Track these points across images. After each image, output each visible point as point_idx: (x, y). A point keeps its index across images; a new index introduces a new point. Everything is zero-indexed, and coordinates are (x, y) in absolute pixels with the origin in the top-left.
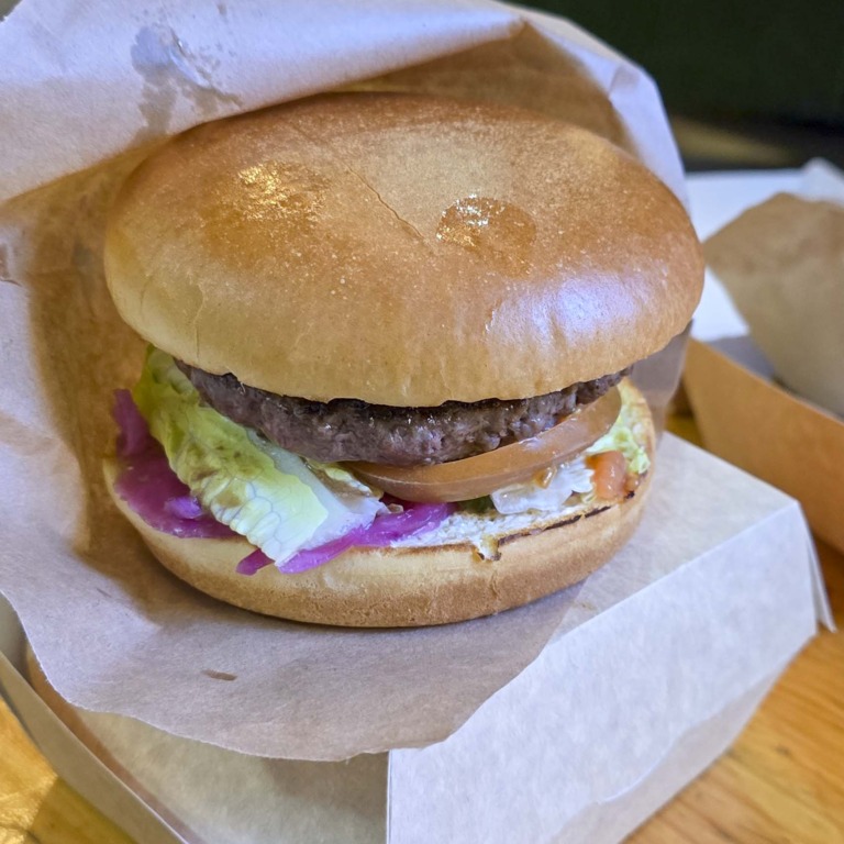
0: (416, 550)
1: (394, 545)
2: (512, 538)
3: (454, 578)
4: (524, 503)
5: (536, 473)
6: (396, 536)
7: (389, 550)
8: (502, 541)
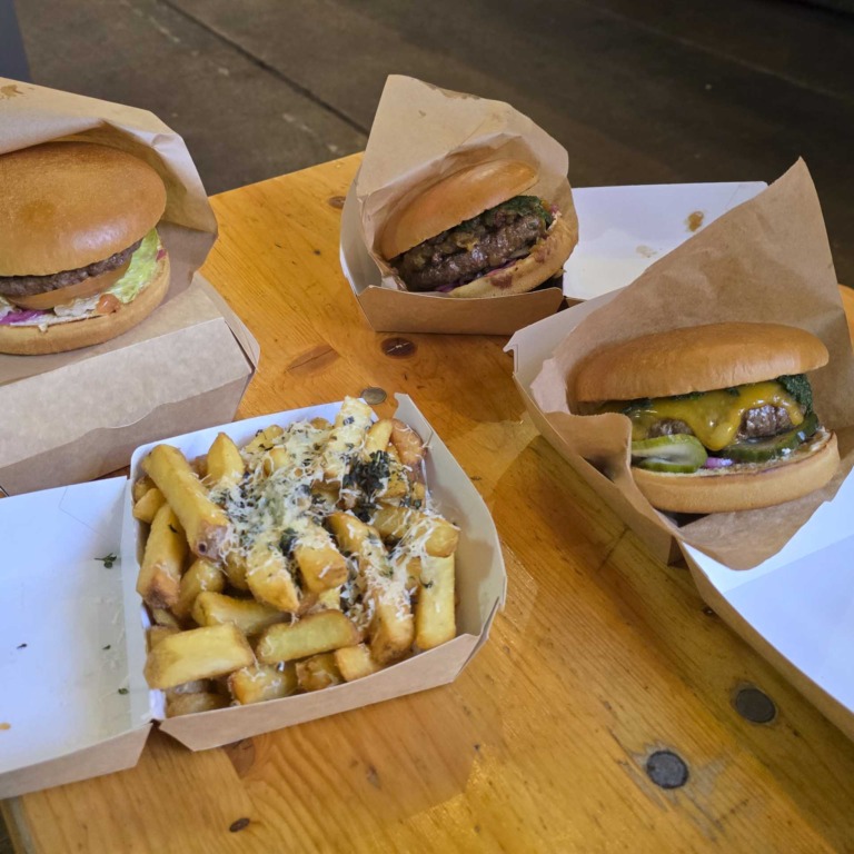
0: (17, 327)
1: (12, 324)
2: (53, 325)
3: (33, 338)
4: (67, 312)
5: (68, 301)
6: (14, 321)
7: (9, 326)
8: (49, 326)
